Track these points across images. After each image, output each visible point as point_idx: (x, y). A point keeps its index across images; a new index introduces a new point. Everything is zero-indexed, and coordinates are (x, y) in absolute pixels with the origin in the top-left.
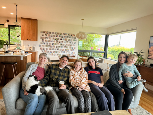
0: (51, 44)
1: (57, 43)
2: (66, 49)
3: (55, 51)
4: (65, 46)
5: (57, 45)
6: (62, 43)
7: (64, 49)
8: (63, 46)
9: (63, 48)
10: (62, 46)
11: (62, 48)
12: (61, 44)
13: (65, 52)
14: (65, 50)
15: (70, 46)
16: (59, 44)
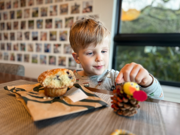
0: (9, 16)
1: (23, 9)
2: (53, 29)
3: (20, 42)
4: (49, 17)
5: (23, 19)
6: (40, 7)
7: (48, 31)
8: (44, 18)
9: (44, 30)
10: (39, 18)
11: (39, 31)
12: (37, 12)
13: (52, 48)
14: (51, 35)
15: (69, 15)
16: (31, 12)
